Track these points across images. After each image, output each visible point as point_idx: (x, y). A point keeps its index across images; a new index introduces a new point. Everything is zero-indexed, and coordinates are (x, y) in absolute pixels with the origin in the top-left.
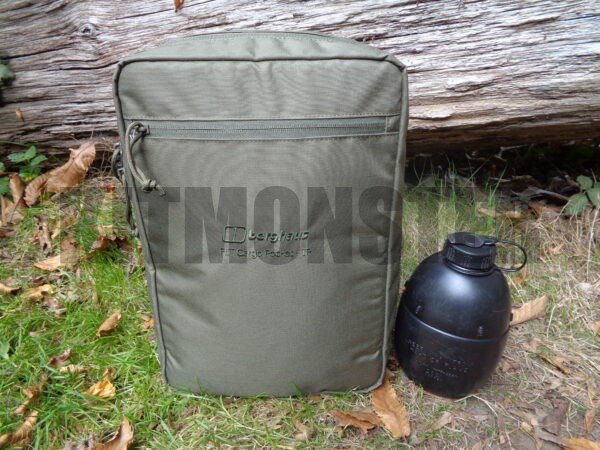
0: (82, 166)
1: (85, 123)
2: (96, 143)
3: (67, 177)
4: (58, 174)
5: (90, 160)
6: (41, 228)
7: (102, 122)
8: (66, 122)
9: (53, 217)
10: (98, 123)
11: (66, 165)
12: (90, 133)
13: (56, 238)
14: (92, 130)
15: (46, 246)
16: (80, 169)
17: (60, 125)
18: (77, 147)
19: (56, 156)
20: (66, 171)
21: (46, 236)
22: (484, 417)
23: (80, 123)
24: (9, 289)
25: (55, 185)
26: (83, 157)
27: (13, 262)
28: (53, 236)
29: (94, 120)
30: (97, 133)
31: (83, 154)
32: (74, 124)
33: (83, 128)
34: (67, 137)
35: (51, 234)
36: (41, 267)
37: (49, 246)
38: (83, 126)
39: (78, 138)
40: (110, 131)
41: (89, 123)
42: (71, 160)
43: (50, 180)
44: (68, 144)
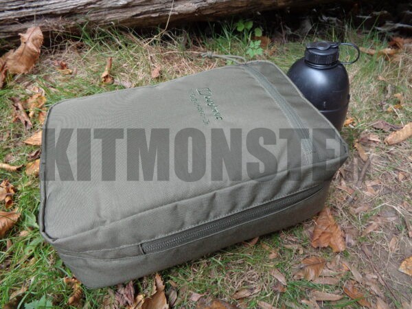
0: (35, 49)
1: (26, 8)
2: (41, 25)
3: (24, 60)
4: (15, 58)
5: (40, 42)
6: (17, 109)
7: (42, 6)
8: (7, 8)
9: (23, 96)
10: (38, 6)
11: (20, 49)
12: (33, 16)
13: (34, 116)
14: (34, 14)
15: (26, 122)
16: (34, 51)
17: (3, 11)
18: (24, 31)
19: (6, 39)
20: (21, 54)
21: (24, 115)
22: (394, 219)
23: (21, 8)
24: (15, 168)
25: (15, 67)
26: (33, 40)
27: (5, 140)
28: (31, 114)
29: (34, 4)
30: (39, 17)
31: (32, 36)
32: (16, 9)
33: (25, 12)
34: (13, 22)
35: (28, 113)
36: (31, 143)
37: (30, 123)
38: (24, 10)
39: (23, 22)
40: (51, 13)
41: (29, 8)
42: (23, 44)
43: (9, 63)
44: (14, 28)
